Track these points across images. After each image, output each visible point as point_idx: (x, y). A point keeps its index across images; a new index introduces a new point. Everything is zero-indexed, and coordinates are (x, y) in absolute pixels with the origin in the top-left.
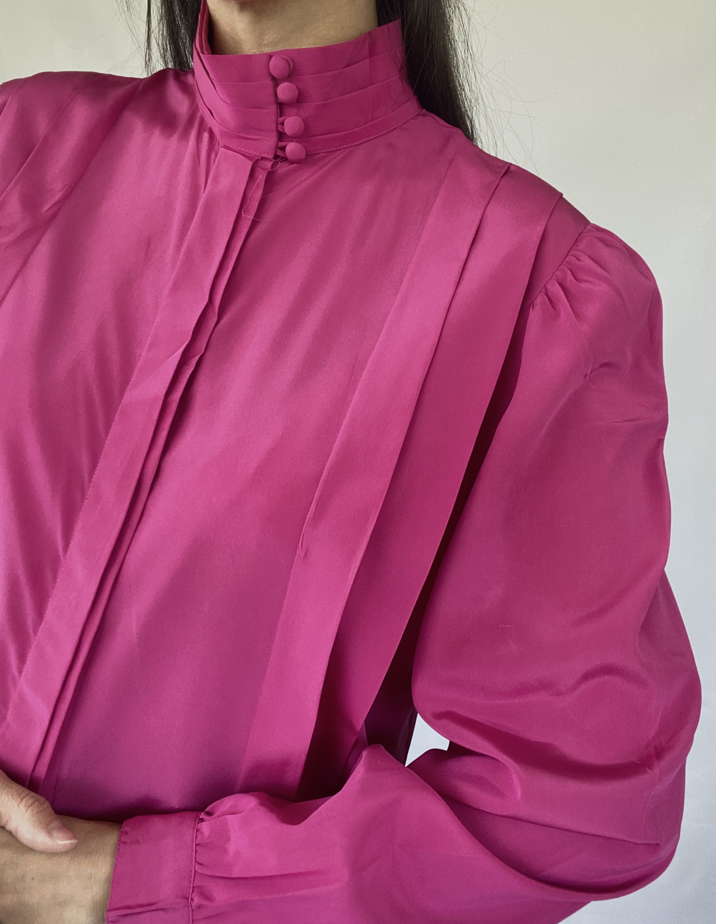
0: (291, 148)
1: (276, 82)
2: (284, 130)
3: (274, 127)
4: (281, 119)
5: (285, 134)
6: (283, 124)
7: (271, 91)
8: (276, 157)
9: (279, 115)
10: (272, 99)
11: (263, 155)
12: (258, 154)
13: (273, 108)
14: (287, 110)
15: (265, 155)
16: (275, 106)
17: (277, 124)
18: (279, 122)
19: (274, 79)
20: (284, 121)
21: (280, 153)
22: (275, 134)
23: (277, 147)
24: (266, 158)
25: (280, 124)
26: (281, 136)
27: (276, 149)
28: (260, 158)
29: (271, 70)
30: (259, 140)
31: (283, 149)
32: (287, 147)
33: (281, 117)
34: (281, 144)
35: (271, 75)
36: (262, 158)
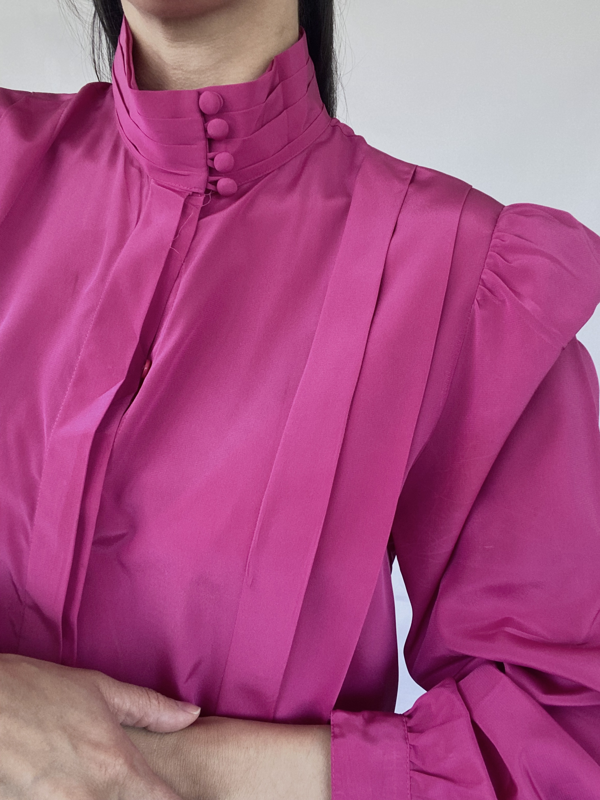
0: (223, 183)
1: (206, 117)
2: (214, 165)
3: (204, 161)
4: (211, 155)
5: (215, 169)
6: (212, 159)
7: (201, 127)
8: (207, 191)
9: (208, 150)
10: (202, 134)
11: (194, 190)
12: (188, 189)
13: (202, 144)
14: (217, 146)
15: (196, 190)
16: (204, 142)
17: (207, 159)
18: (209, 157)
19: (203, 114)
20: (215, 157)
21: (211, 187)
22: (204, 169)
23: (208, 182)
24: (198, 193)
25: (209, 159)
26: (211, 171)
27: (207, 184)
28: (191, 193)
29: (201, 107)
30: (188, 175)
31: (215, 183)
32: (218, 183)
33: (210, 152)
34: (212, 179)
35: (201, 111)
36: (193, 193)
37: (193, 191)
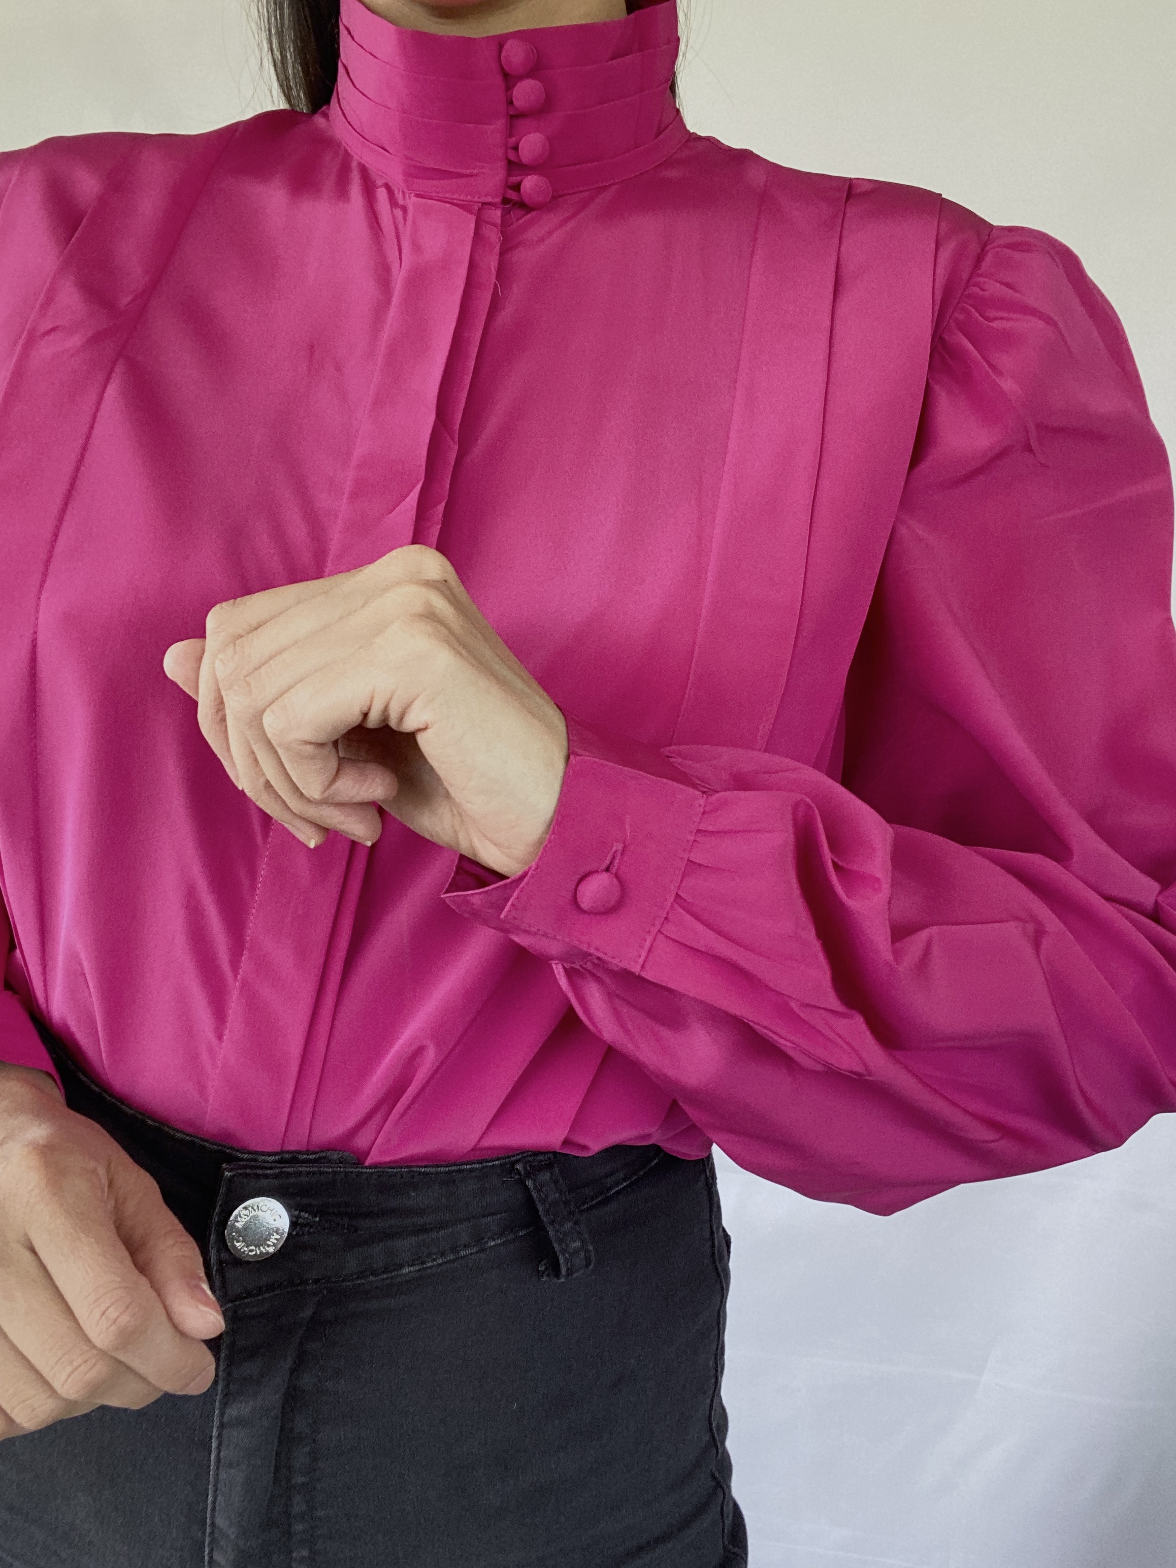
0: (530, 184)
1: (509, 80)
2: (519, 157)
3: (500, 152)
4: (512, 140)
5: (521, 162)
6: (516, 148)
7: (503, 96)
8: (505, 201)
9: (509, 134)
10: (503, 106)
11: (486, 199)
13: (500, 124)
14: (524, 124)
15: (489, 199)
16: (504, 119)
17: (506, 149)
18: (510, 145)
19: (506, 75)
20: (519, 143)
21: (512, 195)
22: (502, 164)
23: (507, 185)
24: (492, 204)
25: (511, 147)
26: (514, 166)
27: (505, 188)
28: (481, 204)
29: (503, 65)
30: (476, 175)
31: (517, 187)
32: (522, 186)
33: (511, 136)
34: (514, 179)
35: (502, 69)
36: (484, 204)
37: (483, 201)
